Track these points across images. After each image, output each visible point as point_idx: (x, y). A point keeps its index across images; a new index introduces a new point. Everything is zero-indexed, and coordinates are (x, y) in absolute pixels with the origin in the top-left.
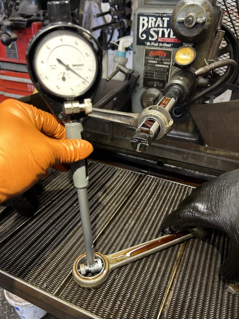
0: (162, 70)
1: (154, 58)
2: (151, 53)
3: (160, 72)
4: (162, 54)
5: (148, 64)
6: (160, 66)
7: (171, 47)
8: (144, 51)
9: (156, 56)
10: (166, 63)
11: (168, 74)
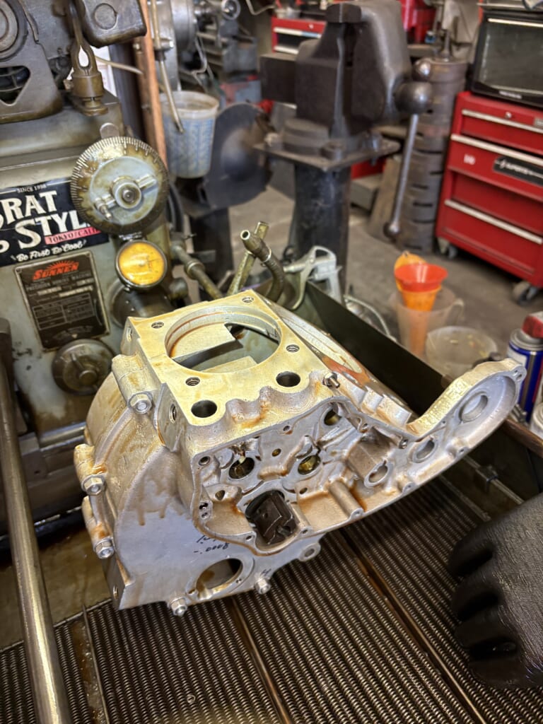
0: (79, 299)
1: (50, 281)
2: (38, 274)
3: (76, 304)
4: (66, 268)
5: (38, 301)
6: (72, 292)
7: (84, 247)
8: (18, 277)
9: (52, 276)
10: (83, 282)
11: (98, 302)
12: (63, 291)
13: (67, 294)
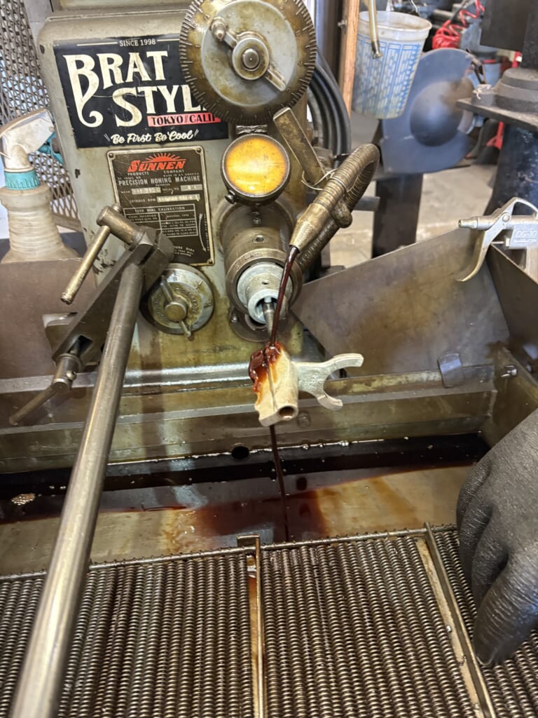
0: (181, 209)
1: (148, 178)
2: (134, 164)
3: (178, 216)
4: (170, 164)
5: (131, 202)
6: (173, 199)
7: (194, 139)
8: (110, 164)
9: (151, 172)
10: (189, 188)
11: (204, 219)
12: (162, 194)
13: (168, 199)
